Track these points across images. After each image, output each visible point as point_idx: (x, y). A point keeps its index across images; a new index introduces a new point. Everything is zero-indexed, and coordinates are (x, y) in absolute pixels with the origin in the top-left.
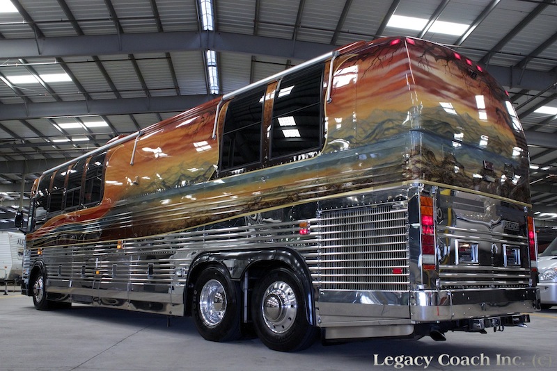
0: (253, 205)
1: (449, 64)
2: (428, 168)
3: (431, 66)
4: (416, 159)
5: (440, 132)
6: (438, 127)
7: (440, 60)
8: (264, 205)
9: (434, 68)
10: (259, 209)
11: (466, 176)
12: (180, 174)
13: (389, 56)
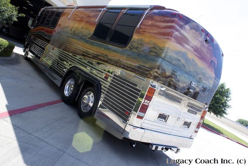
0: (96, 57)
1: (197, 33)
2: (160, 76)
3: (185, 31)
4: (156, 71)
5: (174, 62)
6: (174, 60)
7: (193, 30)
8: (99, 59)
9: (187, 32)
10: (97, 60)
11: (179, 86)
12: (80, 31)
13: (168, 19)
